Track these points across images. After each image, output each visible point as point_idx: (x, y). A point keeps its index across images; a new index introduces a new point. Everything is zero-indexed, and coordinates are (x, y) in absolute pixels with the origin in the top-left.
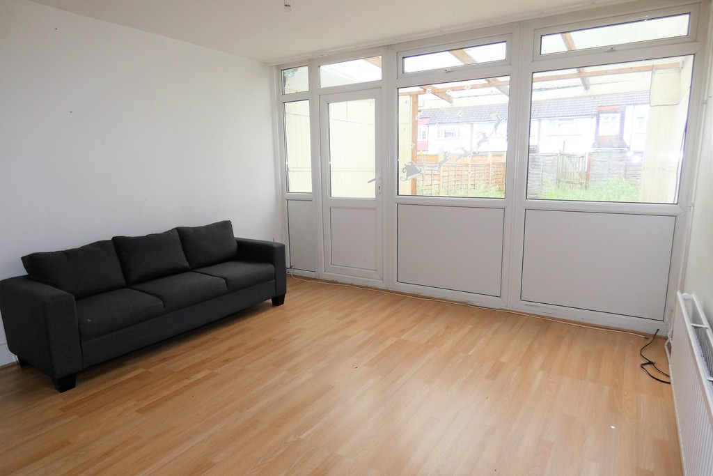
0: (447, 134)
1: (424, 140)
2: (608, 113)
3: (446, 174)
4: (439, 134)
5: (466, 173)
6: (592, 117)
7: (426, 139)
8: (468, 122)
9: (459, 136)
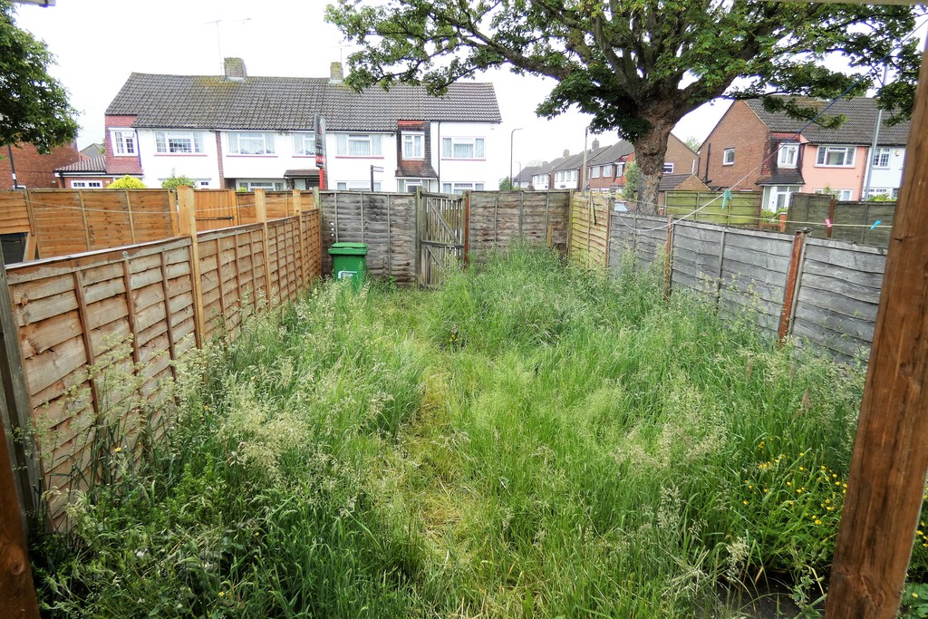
0: (173, 146)
1: (131, 154)
2: (411, 130)
3: (211, 264)
4: (158, 145)
5: (257, 248)
6: (392, 135)
7: (136, 154)
8: (211, 129)
9: (197, 150)
